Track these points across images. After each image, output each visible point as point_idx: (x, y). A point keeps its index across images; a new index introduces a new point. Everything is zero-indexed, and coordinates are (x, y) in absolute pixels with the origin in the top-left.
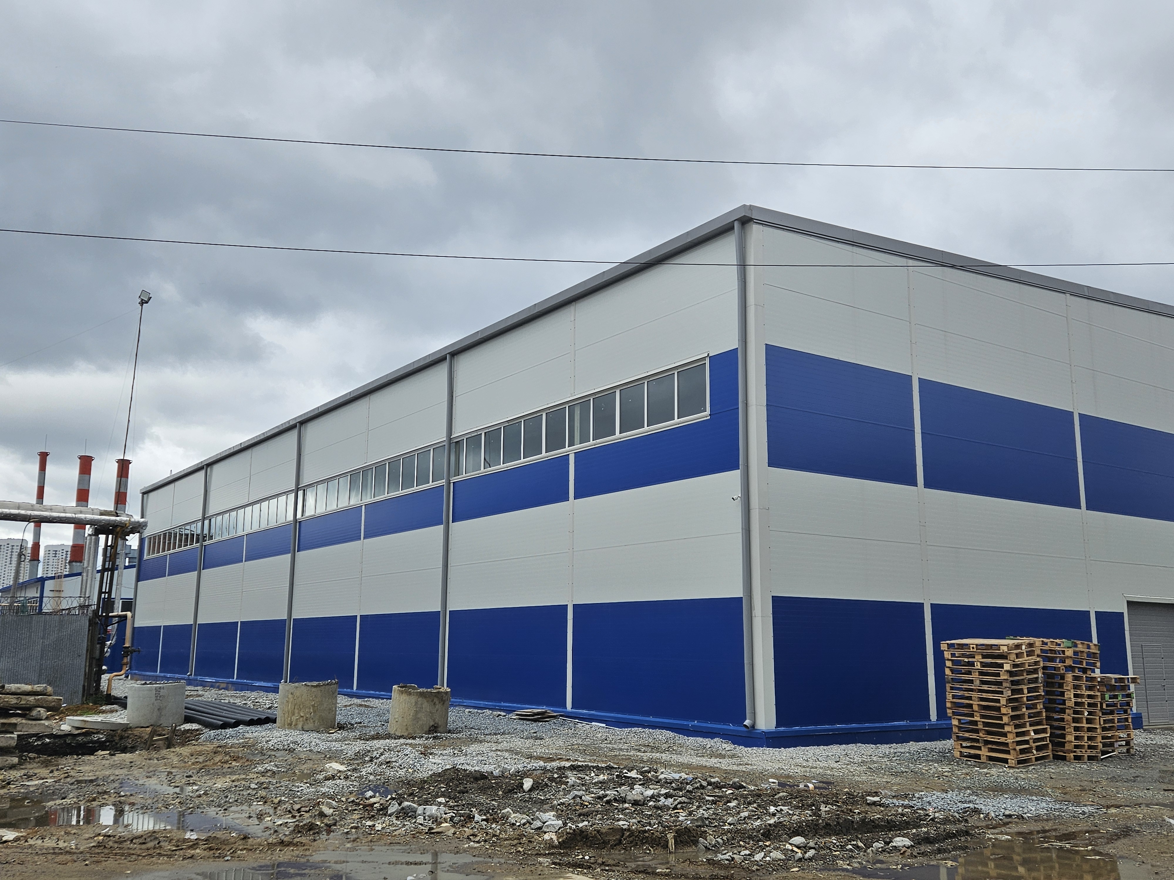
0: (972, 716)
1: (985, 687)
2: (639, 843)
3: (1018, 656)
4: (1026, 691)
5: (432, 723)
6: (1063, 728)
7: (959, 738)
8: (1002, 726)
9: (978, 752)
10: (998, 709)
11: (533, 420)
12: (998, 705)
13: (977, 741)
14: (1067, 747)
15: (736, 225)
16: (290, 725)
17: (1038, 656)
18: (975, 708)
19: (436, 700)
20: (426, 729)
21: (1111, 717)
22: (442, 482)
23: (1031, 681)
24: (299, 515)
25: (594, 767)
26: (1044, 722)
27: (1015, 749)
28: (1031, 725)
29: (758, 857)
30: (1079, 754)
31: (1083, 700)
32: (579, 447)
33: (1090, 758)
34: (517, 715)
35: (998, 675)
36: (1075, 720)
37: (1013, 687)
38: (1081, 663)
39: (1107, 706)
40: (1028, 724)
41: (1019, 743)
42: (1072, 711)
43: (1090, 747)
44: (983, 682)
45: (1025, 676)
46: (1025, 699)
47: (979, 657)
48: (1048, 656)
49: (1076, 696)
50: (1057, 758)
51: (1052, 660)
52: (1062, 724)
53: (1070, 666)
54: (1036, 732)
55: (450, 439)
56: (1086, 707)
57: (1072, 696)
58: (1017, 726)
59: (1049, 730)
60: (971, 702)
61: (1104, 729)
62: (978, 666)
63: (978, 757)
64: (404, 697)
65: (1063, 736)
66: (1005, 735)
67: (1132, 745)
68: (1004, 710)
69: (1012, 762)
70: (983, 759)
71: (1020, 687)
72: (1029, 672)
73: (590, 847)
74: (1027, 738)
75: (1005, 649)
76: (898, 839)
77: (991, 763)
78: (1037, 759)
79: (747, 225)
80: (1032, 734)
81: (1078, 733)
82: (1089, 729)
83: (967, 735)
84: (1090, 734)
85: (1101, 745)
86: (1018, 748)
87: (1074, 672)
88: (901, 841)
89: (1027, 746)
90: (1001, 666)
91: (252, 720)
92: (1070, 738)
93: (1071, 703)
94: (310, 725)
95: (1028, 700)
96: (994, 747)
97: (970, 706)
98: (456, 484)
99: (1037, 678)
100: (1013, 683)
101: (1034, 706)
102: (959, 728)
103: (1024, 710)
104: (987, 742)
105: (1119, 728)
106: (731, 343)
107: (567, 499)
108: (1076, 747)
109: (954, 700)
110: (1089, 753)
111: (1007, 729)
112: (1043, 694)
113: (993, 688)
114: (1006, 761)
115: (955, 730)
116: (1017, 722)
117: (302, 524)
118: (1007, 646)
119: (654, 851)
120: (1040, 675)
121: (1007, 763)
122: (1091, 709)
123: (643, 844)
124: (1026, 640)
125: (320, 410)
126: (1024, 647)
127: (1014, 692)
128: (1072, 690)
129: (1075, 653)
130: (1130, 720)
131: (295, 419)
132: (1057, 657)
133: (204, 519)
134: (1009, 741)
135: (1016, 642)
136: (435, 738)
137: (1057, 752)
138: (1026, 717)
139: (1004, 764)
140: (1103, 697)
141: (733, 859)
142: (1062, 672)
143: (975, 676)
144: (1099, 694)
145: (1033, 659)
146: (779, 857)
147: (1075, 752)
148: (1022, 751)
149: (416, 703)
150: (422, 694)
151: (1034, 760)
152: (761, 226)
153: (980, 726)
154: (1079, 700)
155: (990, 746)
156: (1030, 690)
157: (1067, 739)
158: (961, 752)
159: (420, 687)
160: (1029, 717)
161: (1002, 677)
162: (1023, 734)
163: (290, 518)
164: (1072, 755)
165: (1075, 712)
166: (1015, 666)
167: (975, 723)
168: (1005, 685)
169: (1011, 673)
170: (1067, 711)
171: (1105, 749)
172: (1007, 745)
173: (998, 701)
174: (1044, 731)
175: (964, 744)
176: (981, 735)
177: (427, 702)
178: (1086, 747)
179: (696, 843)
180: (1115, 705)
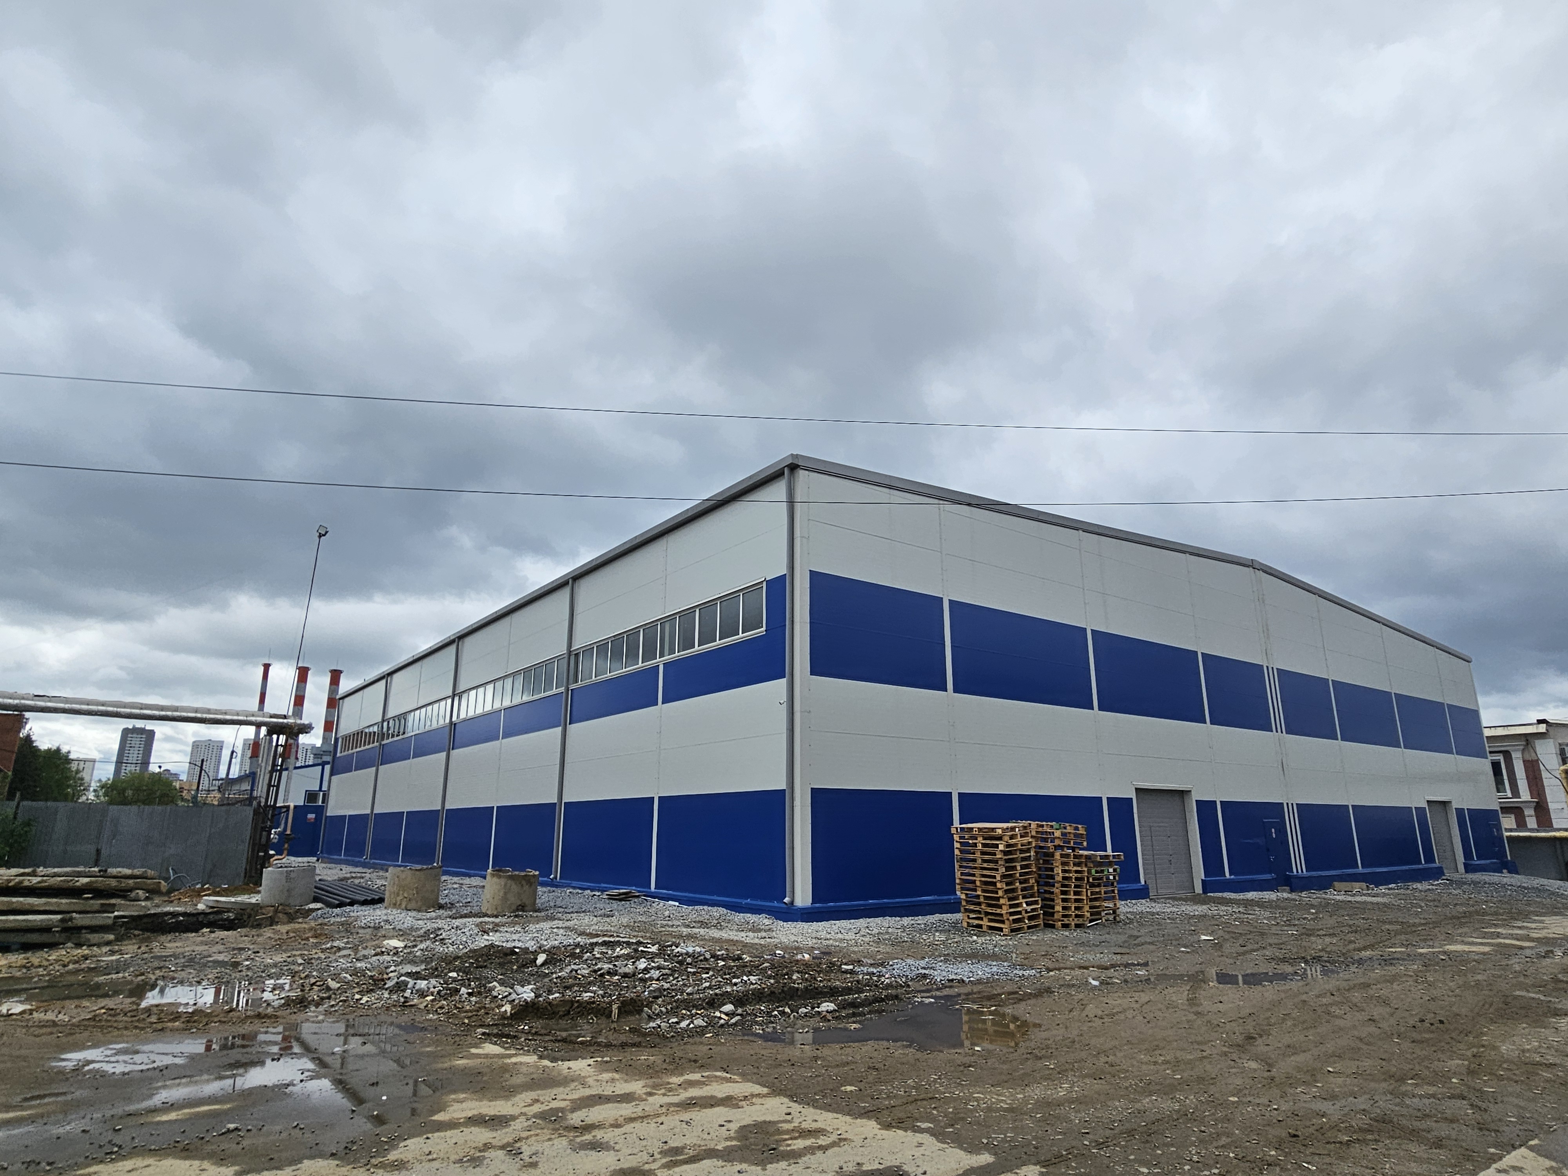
0: (975, 890)
1: (985, 865)
2: (585, 1013)
3: (1012, 837)
4: (1019, 868)
5: (519, 903)
6: (1053, 900)
7: (966, 910)
8: (998, 899)
9: (980, 922)
10: (994, 884)
11: (632, 634)
12: (994, 880)
13: (979, 912)
14: (1056, 916)
15: (786, 471)
16: (395, 905)
17: (1032, 837)
18: (978, 883)
19: (524, 882)
20: (514, 907)
21: (1097, 890)
22: (562, 689)
23: (1024, 859)
24: (454, 719)
25: (624, 942)
26: (1036, 895)
27: (1008, 919)
28: (1024, 897)
29: (684, 1024)
30: (1067, 922)
31: (1071, 875)
32: (667, 658)
33: (1077, 926)
34: (607, 895)
35: (995, 854)
36: (1063, 893)
37: (1007, 865)
38: (1069, 843)
39: (1094, 879)
40: (1021, 897)
41: (1012, 914)
42: (1059, 885)
43: (1077, 916)
44: (984, 861)
45: (1018, 855)
46: (1018, 875)
47: (980, 839)
48: (1043, 837)
49: (1064, 871)
50: (1047, 926)
51: (1045, 840)
52: (1052, 896)
53: (1059, 846)
54: (1028, 904)
55: (570, 652)
56: (1074, 881)
57: (1060, 872)
58: (1010, 899)
59: (1040, 902)
60: (974, 878)
61: (1091, 900)
62: (980, 847)
63: (980, 926)
64: (495, 879)
65: (1053, 907)
66: (1000, 907)
67: (1118, 913)
68: (999, 885)
69: (1006, 931)
70: (985, 929)
71: (1014, 864)
72: (1022, 851)
73: (540, 1017)
74: (1019, 909)
75: (999, 831)
76: (824, 1004)
77: (990, 931)
78: (1029, 928)
79: (795, 471)
80: (1025, 905)
81: (1065, 904)
82: (1076, 901)
83: (972, 907)
84: (1077, 904)
85: (1088, 915)
86: (1011, 918)
87: (1063, 850)
88: (827, 1006)
89: (1020, 916)
90: (997, 846)
91: (366, 900)
92: (1058, 908)
93: (1059, 878)
94: (413, 905)
95: (1020, 876)
96: (993, 917)
97: (974, 882)
98: (575, 691)
99: (1030, 856)
100: (1007, 861)
101: (1026, 881)
102: (967, 902)
103: (1018, 884)
104: (987, 914)
105: (1105, 900)
106: (782, 570)
107: (657, 704)
108: (1064, 916)
109: (963, 877)
110: (1076, 921)
111: (1002, 901)
112: (1034, 870)
113: (991, 866)
114: (1001, 930)
115: (964, 903)
116: (1010, 895)
117: (457, 726)
118: (1002, 829)
119: (597, 1020)
120: (1032, 853)
121: (1002, 932)
122: (1078, 883)
123: (589, 1014)
124: (1022, 823)
125: (474, 627)
126: (1017, 829)
127: (1008, 868)
128: (1060, 867)
129: (1063, 834)
130: (1116, 892)
131: (454, 634)
132: (1048, 838)
133: (383, 721)
134: (1004, 912)
135: (1010, 825)
136: (516, 916)
137: (1048, 920)
138: (1019, 890)
139: (999, 933)
140: (1089, 872)
141: (660, 1027)
142: (1051, 851)
143: (978, 855)
144: (1086, 869)
145: (1025, 840)
146: (700, 1024)
147: (1063, 921)
148: (1015, 921)
149: (505, 885)
150: (511, 877)
151: (1026, 928)
152: (807, 472)
153: (982, 900)
154: (1067, 875)
155: (990, 917)
156: (1022, 867)
157: (1056, 910)
158: (968, 923)
159: (514, 870)
160: (1022, 891)
161: (998, 856)
162: (1018, 905)
163: (447, 720)
164: (1060, 923)
165: (1063, 886)
166: (1008, 846)
167: (978, 897)
168: (1000, 862)
169: (1005, 853)
170: (1056, 885)
171: (1093, 917)
172: (1001, 915)
173: (994, 877)
174: (1036, 902)
175: (972, 916)
176: (983, 907)
177: (516, 884)
178: (1074, 916)
179: (640, 1012)
180: (1101, 879)
